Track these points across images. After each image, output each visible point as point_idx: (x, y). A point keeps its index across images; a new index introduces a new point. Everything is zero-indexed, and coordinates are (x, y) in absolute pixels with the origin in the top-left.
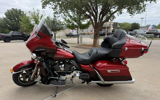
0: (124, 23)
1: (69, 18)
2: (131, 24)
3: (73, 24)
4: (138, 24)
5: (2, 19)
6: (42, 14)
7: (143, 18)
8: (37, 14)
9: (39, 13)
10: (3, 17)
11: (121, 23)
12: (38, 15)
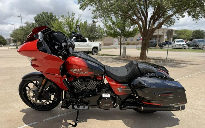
1: (111, 24)
2: (192, 31)
5: (31, 25)
8: (71, 18)
9: (73, 18)
11: (178, 30)
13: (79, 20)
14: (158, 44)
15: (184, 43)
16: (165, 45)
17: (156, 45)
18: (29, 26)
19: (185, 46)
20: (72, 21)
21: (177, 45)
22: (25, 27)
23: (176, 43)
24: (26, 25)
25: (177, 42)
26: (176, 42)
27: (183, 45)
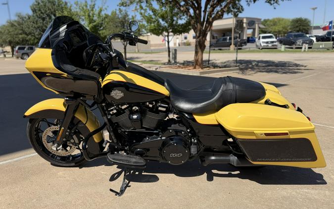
0: (277, 19)
1: (152, 14)
2: (291, 21)
3: (159, 25)
4: (306, 20)
5: (25, 18)
6: (101, 6)
7: (316, 8)
8: (90, 6)
9: (94, 5)
10: (26, 15)
11: (268, 20)
12: (94, 8)
13: (104, 8)
14: (233, 43)
15: (274, 40)
16: (245, 43)
17: (231, 44)
18: (23, 20)
19: (275, 44)
20: (92, 10)
21: (263, 42)
22: (16, 21)
23: (262, 40)
24: (16, 18)
25: (264, 38)
26: (261, 37)
27: (272, 42)
